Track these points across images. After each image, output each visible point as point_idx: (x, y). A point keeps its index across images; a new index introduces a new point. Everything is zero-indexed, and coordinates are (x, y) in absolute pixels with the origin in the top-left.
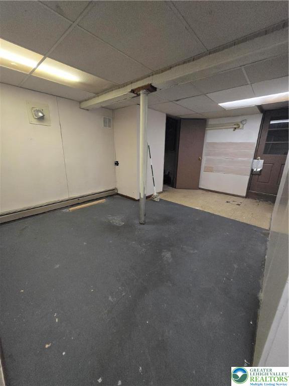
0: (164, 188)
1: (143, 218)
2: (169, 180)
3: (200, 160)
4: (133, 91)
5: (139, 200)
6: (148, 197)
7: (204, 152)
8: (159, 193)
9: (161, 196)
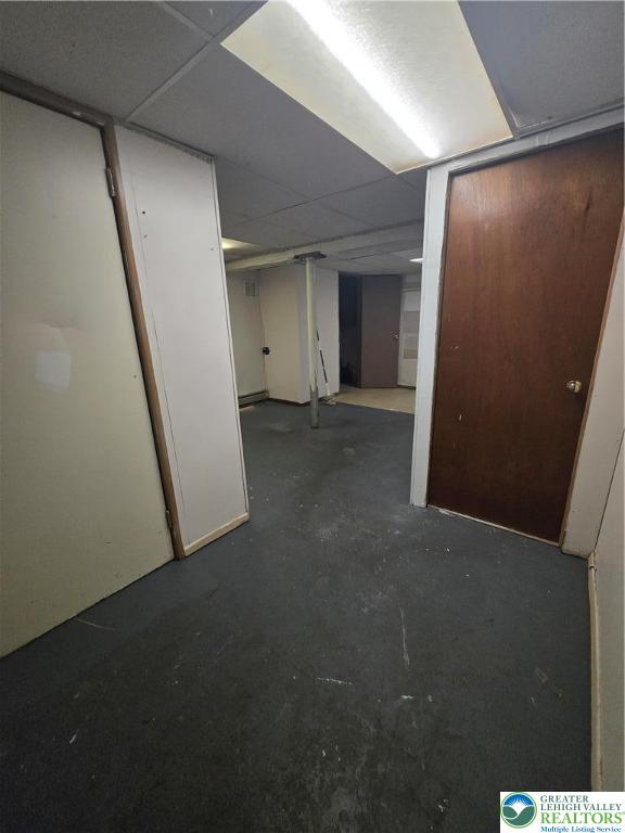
0: (340, 388)
1: (315, 421)
2: (349, 377)
3: (397, 341)
4: (297, 257)
5: (308, 404)
6: (321, 400)
7: (402, 327)
8: (336, 394)
9: (339, 399)
